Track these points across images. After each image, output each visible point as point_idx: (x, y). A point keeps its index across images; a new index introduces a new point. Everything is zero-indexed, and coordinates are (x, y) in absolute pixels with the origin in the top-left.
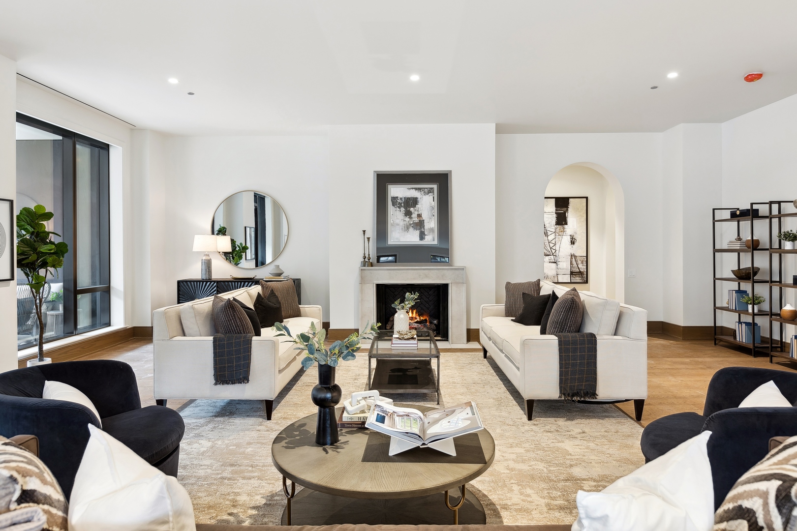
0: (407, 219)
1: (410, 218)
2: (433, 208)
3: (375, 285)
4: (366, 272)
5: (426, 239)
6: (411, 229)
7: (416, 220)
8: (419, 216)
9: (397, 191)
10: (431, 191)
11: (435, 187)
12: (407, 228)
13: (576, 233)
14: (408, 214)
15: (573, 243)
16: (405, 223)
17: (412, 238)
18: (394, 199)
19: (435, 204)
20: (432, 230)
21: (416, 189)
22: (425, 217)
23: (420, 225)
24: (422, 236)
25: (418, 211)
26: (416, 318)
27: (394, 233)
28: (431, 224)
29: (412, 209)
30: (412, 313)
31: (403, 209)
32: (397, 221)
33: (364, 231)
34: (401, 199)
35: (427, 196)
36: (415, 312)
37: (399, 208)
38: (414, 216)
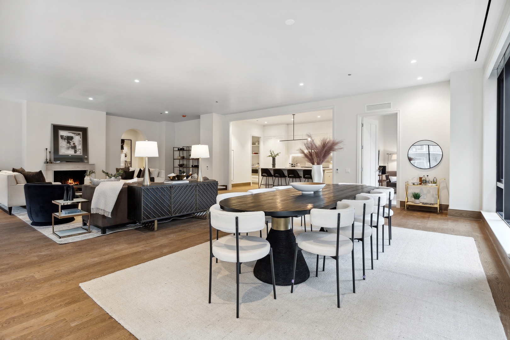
0: (68, 145)
1: (70, 144)
2: (80, 141)
3: (53, 171)
4: (49, 166)
5: (77, 153)
6: (70, 149)
7: (73, 145)
8: (74, 144)
9: (62, 133)
10: (79, 134)
11: (81, 133)
12: (68, 148)
13: (127, 153)
14: (69, 142)
15: (126, 156)
16: (67, 146)
17: (71, 152)
18: (62, 137)
19: (81, 140)
20: (80, 149)
21: (72, 133)
22: (76, 144)
23: (74, 147)
24: (75, 152)
25: (73, 142)
26: (73, 183)
27: (62, 150)
28: (79, 147)
29: (70, 141)
30: (71, 181)
31: (66, 141)
32: (64, 145)
33: (47, 149)
34: (65, 136)
35: (77, 136)
36: (72, 180)
37: (64, 140)
38: (72, 143)
